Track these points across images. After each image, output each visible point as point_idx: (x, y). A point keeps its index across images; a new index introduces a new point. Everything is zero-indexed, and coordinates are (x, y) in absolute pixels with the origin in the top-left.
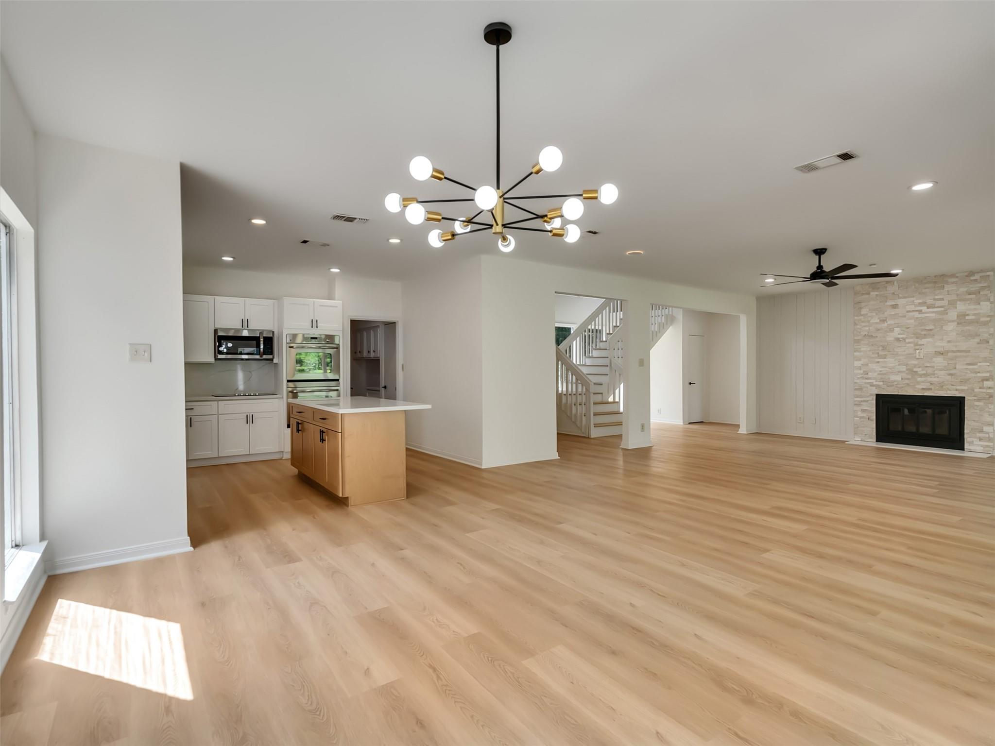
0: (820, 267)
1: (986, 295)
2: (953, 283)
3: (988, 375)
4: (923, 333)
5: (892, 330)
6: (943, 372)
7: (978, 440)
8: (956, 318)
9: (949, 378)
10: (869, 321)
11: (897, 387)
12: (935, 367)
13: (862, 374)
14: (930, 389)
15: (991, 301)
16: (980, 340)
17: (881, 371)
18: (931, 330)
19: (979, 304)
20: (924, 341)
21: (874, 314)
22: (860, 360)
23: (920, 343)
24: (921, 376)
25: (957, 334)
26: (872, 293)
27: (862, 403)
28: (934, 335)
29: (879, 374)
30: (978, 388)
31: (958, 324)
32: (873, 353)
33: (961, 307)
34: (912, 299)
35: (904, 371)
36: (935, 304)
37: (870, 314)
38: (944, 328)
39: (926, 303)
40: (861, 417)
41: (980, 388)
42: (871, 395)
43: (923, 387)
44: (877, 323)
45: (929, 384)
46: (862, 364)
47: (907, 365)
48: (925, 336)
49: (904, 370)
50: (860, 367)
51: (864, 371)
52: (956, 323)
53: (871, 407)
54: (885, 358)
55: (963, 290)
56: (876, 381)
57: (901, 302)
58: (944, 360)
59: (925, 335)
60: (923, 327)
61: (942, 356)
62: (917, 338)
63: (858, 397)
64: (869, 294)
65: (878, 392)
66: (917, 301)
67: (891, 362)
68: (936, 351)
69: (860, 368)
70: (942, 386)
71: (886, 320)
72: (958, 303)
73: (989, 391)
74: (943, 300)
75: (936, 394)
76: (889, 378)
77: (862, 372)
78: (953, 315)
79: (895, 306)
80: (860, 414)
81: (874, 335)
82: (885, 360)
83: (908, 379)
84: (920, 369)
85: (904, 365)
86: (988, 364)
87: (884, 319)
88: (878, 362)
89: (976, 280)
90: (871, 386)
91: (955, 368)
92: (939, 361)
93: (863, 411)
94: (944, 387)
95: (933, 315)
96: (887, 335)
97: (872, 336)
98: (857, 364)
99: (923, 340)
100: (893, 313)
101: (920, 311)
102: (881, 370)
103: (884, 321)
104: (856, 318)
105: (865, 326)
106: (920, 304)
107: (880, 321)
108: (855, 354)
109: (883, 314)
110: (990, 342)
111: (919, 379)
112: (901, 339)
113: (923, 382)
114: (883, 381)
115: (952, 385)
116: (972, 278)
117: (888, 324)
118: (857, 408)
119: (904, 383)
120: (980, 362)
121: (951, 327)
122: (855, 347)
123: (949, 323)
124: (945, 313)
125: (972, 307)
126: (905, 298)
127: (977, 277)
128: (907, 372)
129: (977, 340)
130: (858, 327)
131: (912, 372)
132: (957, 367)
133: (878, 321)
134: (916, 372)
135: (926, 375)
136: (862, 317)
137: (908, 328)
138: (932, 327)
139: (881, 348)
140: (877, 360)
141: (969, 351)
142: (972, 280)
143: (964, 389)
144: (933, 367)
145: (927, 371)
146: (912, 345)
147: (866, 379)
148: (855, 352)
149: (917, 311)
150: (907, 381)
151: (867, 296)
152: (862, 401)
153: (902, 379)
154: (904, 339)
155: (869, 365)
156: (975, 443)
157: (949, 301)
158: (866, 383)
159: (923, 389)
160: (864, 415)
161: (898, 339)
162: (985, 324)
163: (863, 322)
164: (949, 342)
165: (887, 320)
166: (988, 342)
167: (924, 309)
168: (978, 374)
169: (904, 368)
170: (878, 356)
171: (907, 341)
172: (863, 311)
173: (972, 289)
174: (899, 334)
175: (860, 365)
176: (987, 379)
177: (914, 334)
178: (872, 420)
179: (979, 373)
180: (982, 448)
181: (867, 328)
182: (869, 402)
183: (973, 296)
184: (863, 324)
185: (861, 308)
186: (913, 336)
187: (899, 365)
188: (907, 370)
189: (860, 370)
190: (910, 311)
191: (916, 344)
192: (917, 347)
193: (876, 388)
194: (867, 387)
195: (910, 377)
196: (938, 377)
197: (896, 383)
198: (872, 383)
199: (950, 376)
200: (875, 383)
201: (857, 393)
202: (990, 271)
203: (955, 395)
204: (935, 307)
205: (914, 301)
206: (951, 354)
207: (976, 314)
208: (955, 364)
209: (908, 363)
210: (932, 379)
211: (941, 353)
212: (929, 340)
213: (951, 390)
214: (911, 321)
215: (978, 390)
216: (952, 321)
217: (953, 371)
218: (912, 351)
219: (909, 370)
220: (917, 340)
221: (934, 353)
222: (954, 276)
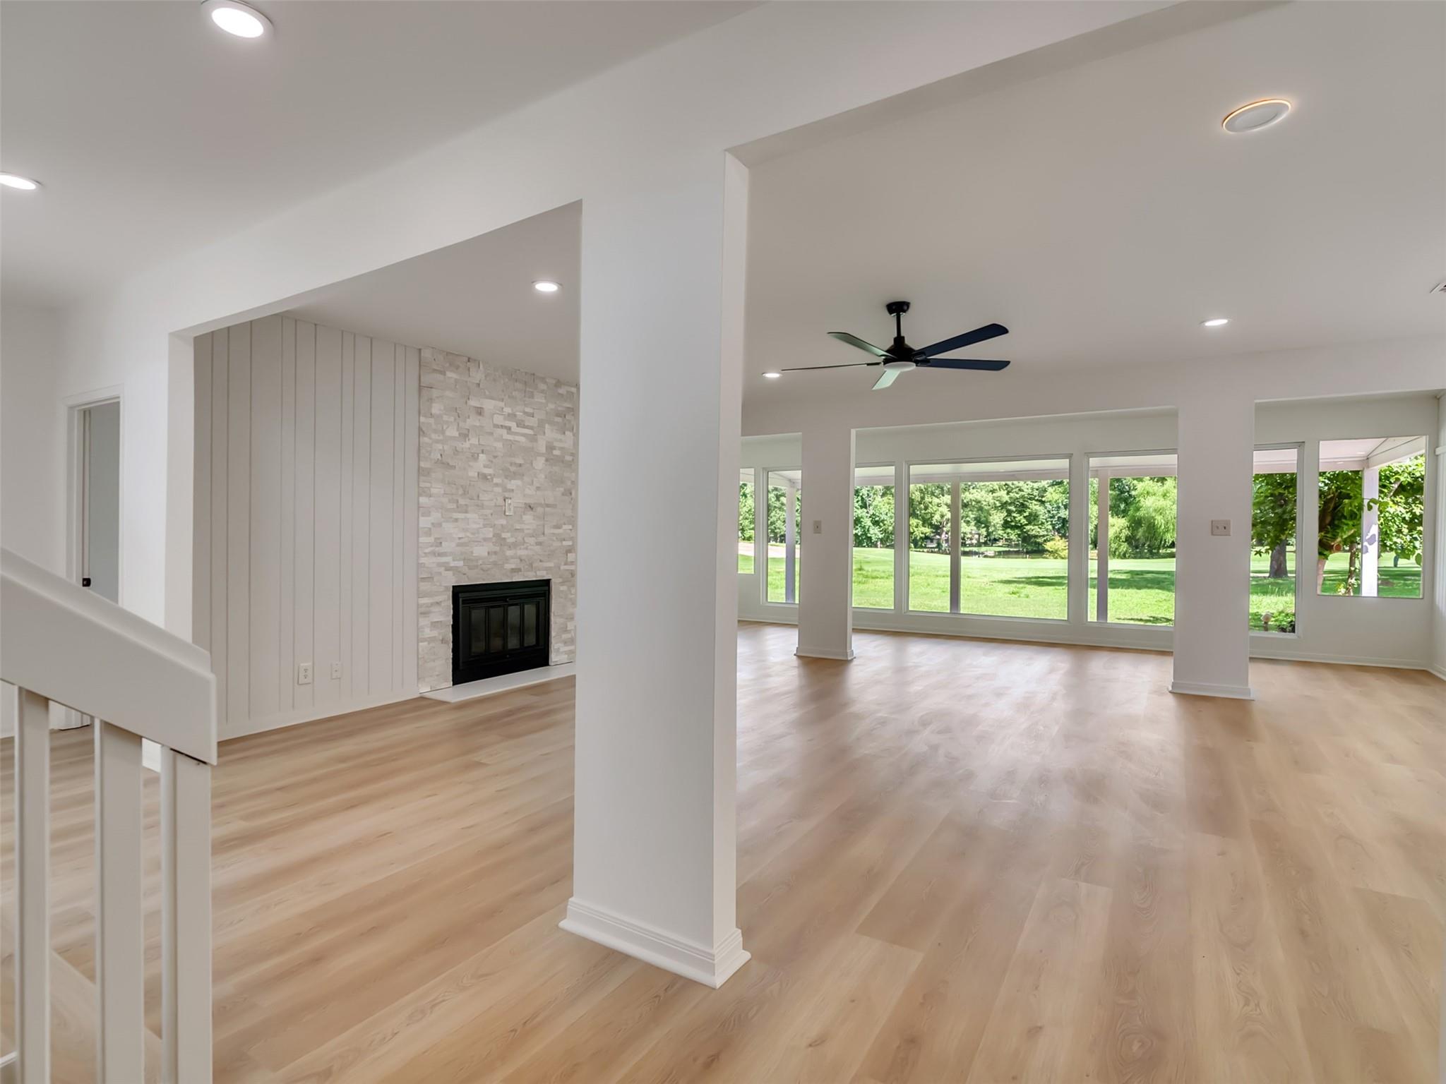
0: (899, 340)
1: (569, 421)
2: (542, 391)
3: (570, 543)
4: (513, 469)
5: (475, 457)
6: (532, 540)
7: (563, 645)
8: (545, 451)
9: (537, 548)
10: (443, 432)
11: (482, 570)
12: (525, 531)
13: (432, 546)
14: (519, 570)
15: (574, 431)
16: (565, 490)
17: (460, 538)
18: (520, 465)
19: (564, 433)
20: (513, 484)
21: (452, 419)
22: (428, 514)
23: (509, 486)
24: (511, 546)
25: (546, 478)
26: (449, 374)
27: (433, 609)
28: (523, 475)
29: (459, 545)
30: (563, 564)
31: (547, 460)
32: (450, 501)
33: (549, 433)
34: (502, 404)
35: (491, 538)
36: (523, 421)
37: (445, 418)
38: (534, 465)
39: (515, 415)
40: (431, 640)
41: (566, 564)
42: (447, 588)
43: (513, 566)
44: (454, 438)
45: (519, 560)
46: (433, 524)
47: (494, 526)
48: (514, 475)
49: (491, 535)
50: (430, 529)
51: (436, 539)
52: (544, 458)
53: (444, 614)
54: (466, 512)
55: (551, 406)
56: (454, 560)
57: (489, 405)
58: (534, 520)
59: (514, 473)
60: (512, 459)
61: (531, 512)
62: (506, 477)
63: (426, 595)
64: (443, 373)
65: (456, 582)
66: (508, 410)
67: (474, 519)
68: (525, 504)
69: (428, 533)
70: (531, 565)
71: (468, 435)
72: (547, 426)
73: (572, 567)
74: (533, 417)
75: (527, 577)
76: (472, 552)
77: (431, 539)
78: (541, 446)
79: (480, 412)
80: (428, 633)
81: (451, 464)
82: (467, 515)
83: (495, 553)
84: (509, 535)
85: (491, 527)
86: (570, 527)
87: (466, 432)
88: (456, 520)
89: (562, 395)
90: (446, 570)
91: (544, 534)
92: (529, 520)
93: (434, 625)
94: (533, 566)
95: (522, 439)
96: (469, 466)
97: (448, 464)
98: (425, 522)
99: (513, 482)
100: (478, 424)
101: (509, 429)
102: (460, 535)
103: (464, 436)
104: (422, 419)
105: (437, 442)
106: (511, 416)
107: (460, 434)
108: (423, 500)
109: (465, 421)
111: (509, 553)
112: (489, 477)
113: (512, 557)
114: (464, 559)
115: (541, 561)
116: (561, 391)
117: (471, 444)
118: (424, 622)
119: (491, 560)
120: (565, 524)
121: (540, 463)
122: (422, 485)
123: (538, 458)
124: (533, 439)
125: (559, 436)
126: (492, 398)
127: (562, 391)
128: (494, 539)
129: (561, 489)
130: (426, 440)
131: (500, 540)
132: (546, 533)
133: (457, 435)
134: (505, 539)
135: (514, 546)
136: (432, 421)
137: (495, 457)
138: (522, 461)
139: (461, 492)
140: (456, 515)
141: (555, 506)
142: (559, 394)
143: (551, 567)
144: (521, 530)
145: (516, 538)
147: (440, 555)
148: (419, 495)
149: (506, 427)
150: (493, 558)
151: (440, 377)
152: (432, 604)
153: (489, 553)
154: (493, 476)
155: (444, 524)
156: (562, 650)
157: (539, 420)
158: (439, 565)
159: (513, 570)
160: (435, 633)
161: (484, 477)
162: (569, 465)
163: (435, 431)
164: (538, 488)
165: (470, 437)
166: (571, 494)
167: (513, 425)
168: (564, 543)
169: (489, 533)
170: (458, 507)
171: (496, 480)
172: (436, 409)
173: (560, 409)
174: (485, 466)
175: (430, 526)
176: (569, 551)
177: (502, 470)
178: (446, 642)
179: (564, 540)
180: (566, 656)
181: (440, 446)
182: (443, 604)
183: (559, 420)
184: (434, 436)
185: (431, 400)
186: (501, 472)
187: (485, 526)
188: (494, 536)
189: (430, 535)
190: (496, 426)
191: (505, 490)
192: (507, 495)
193: (454, 575)
194: (440, 573)
195: (497, 549)
196: (527, 549)
197: (480, 562)
198: (448, 563)
199: (539, 547)
200: (452, 564)
201: (425, 586)
202: (572, 386)
203: (544, 576)
204: (525, 427)
205: (503, 408)
206: (540, 510)
207: (561, 449)
208: (544, 526)
209: (496, 522)
210: (522, 552)
211: (530, 507)
212: (519, 482)
213: (539, 570)
214: (499, 445)
215: (563, 567)
216: (541, 455)
217: (541, 539)
218: (500, 501)
219: (497, 535)
220: (505, 480)
221: (523, 506)
222: (543, 380)
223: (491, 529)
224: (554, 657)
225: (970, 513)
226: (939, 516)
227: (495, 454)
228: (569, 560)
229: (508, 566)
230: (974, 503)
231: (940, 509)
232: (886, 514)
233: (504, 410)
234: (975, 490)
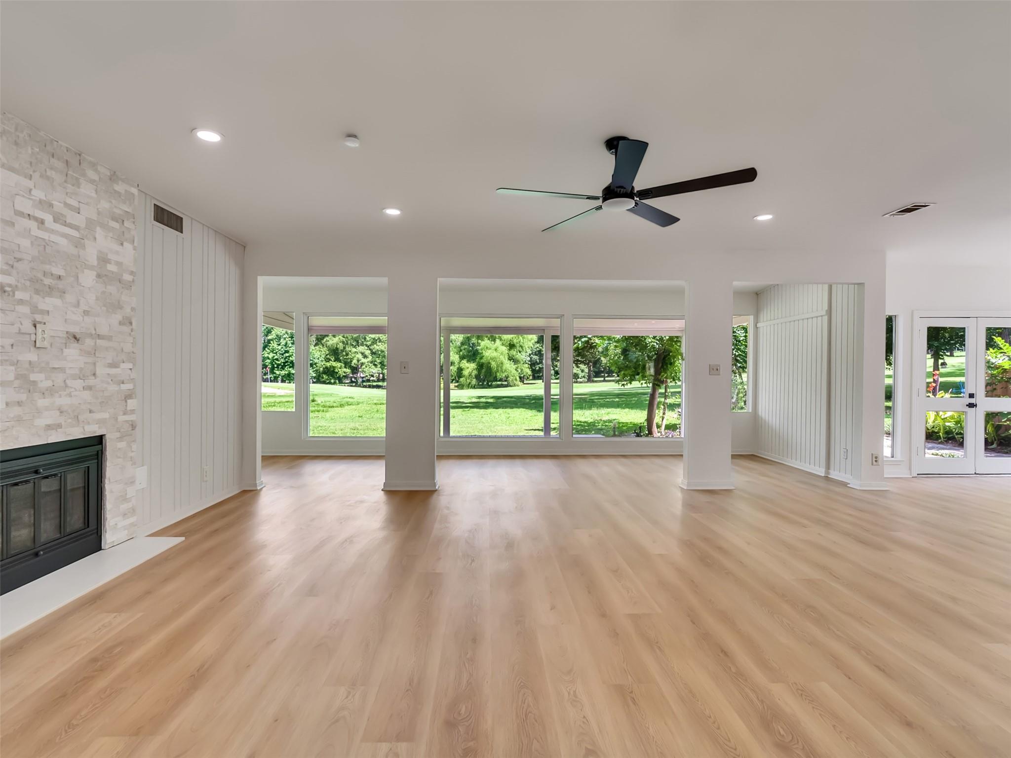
1: (130, 230)
2: (92, 182)
3: (130, 386)
4: (47, 281)
6: (79, 384)
7: (121, 518)
8: (95, 263)
9: (87, 395)
12: (68, 371)
14: (59, 426)
15: (136, 244)
16: (123, 317)
18: (59, 277)
19: (122, 244)
20: (48, 303)
23: (42, 306)
24: (46, 393)
25: (97, 299)
28: (64, 292)
30: (122, 413)
31: (99, 276)
33: (103, 242)
34: (30, 184)
35: (12, 382)
36: (62, 216)
38: (80, 279)
39: (51, 205)
41: (125, 414)
43: (49, 421)
45: (58, 413)
47: (16, 363)
48: (50, 291)
49: (11, 377)
52: (95, 273)
55: (105, 205)
58: (80, 355)
59: (50, 287)
60: (47, 267)
61: (75, 345)
62: (37, 292)
66: (38, 194)
68: (67, 332)
70: (77, 417)
72: (98, 229)
73: (133, 417)
74: (78, 213)
78: (91, 254)
83: (19, 404)
84: (42, 376)
85: (12, 364)
86: (130, 366)
89: (119, 194)
91: (94, 375)
92: (73, 356)
94: (81, 418)
95: (63, 242)
99: (47, 300)
101: (41, 222)
106: (46, 205)
110: (134, 324)
111: (42, 403)
112: (7, 289)
113: (48, 409)
115: (91, 412)
119: (12, 415)
120: (124, 362)
121: (88, 278)
123: (87, 271)
124: (79, 244)
125: (116, 247)
126: (13, 171)
127: (120, 187)
128: (17, 383)
129: (118, 317)
131: (27, 383)
132: (98, 373)
134: (35, 382)
135: (51, 391)
137: (19, 260)
138: (61, 272)
141: (109, 338)
143: (104, 419)
144: (62, 370)
145: (53, 381)
146: (25, 310)
149: (36, 219)
150: (16, 412)
153: (7, 404)
154: (15, 288)
156: (120, 525)
157: (87, 219)
159: (49, 427)
161: (2, 289)
162: (128, 286)
164: (86, 313)
166: (131, 323)
167: (48, 218)
168: (124, 386)
169: (9, 373)
171: (19, 295)
173: (116, 211)
176: (129, 396)
177: (31, 280)
179: (123, 383)
180: (126, 532)
183: (115, 225)
186: (28, 283)
187: (2, 363)
188: (16, 378)
190: (20, 214)
191: (35, 310)
192: (38, 318)
195: (22, 397)
196: (69, 395)
199: (87, 392)
203: (95, 432)
204: (65, 224)
205: (30, 190)
206: (89, 342)
207: (119, 264)
208: (95, 364)
209: (20, 358)
210: (63, 401)
211: (75, 338)
212: (57, 302)
213: (89, 423)
214: (25, 243)
215: (122, 418)
216: (91, 268)
217: (91, 381)
218: (27, 326)
219: (22, 377)
220: (36, 297)
221: (65, 336)
222: (93, 165)
223: (13, 368)
224: (109, 537)
225: (377, 359)
226: (356, 361)
227: (18, 255)
228: (129, 408)
229: (41, 422)
230: (379, 352)
231: (357, 356)
232: (318, 359)
233: (33, 192)
234: (380, 343)
